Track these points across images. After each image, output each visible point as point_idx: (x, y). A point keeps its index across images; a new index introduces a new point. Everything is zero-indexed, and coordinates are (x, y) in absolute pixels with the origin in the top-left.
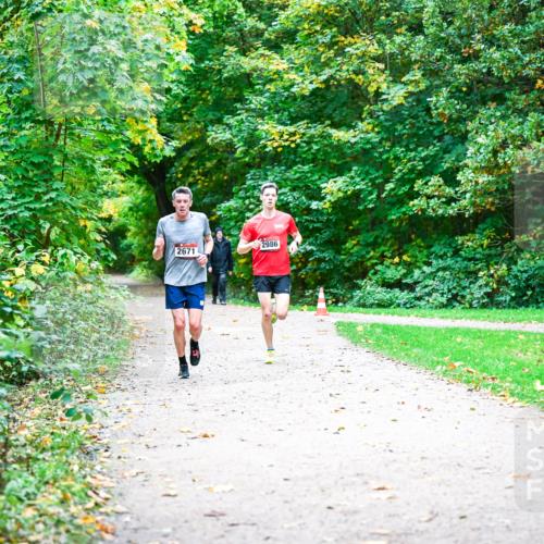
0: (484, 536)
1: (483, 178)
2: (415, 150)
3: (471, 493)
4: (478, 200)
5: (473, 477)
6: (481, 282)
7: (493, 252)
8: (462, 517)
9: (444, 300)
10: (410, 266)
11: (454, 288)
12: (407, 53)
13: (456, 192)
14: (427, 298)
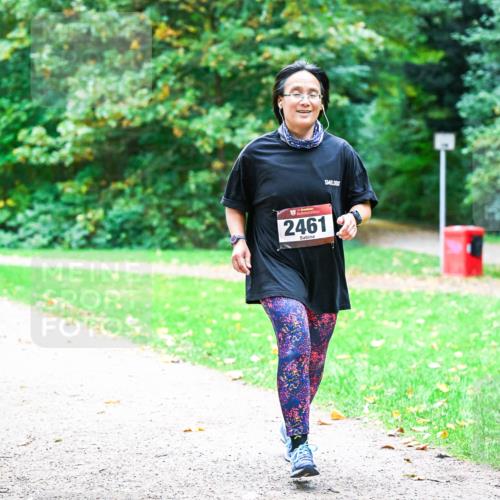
0: (77, 457)
1: (84, 130)
2: (19, 102)
3: (66, 419)
4: (78, 150)
5: (68, 404)
6: (79, 225)
7: (91, 198)
8: (57, 441)
9: (45, 241)
10: (14, 211)
11: (55, 230)
12: (12, 12)
13: (57, 143)
14: (29, 240)
